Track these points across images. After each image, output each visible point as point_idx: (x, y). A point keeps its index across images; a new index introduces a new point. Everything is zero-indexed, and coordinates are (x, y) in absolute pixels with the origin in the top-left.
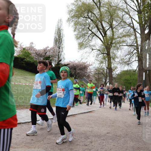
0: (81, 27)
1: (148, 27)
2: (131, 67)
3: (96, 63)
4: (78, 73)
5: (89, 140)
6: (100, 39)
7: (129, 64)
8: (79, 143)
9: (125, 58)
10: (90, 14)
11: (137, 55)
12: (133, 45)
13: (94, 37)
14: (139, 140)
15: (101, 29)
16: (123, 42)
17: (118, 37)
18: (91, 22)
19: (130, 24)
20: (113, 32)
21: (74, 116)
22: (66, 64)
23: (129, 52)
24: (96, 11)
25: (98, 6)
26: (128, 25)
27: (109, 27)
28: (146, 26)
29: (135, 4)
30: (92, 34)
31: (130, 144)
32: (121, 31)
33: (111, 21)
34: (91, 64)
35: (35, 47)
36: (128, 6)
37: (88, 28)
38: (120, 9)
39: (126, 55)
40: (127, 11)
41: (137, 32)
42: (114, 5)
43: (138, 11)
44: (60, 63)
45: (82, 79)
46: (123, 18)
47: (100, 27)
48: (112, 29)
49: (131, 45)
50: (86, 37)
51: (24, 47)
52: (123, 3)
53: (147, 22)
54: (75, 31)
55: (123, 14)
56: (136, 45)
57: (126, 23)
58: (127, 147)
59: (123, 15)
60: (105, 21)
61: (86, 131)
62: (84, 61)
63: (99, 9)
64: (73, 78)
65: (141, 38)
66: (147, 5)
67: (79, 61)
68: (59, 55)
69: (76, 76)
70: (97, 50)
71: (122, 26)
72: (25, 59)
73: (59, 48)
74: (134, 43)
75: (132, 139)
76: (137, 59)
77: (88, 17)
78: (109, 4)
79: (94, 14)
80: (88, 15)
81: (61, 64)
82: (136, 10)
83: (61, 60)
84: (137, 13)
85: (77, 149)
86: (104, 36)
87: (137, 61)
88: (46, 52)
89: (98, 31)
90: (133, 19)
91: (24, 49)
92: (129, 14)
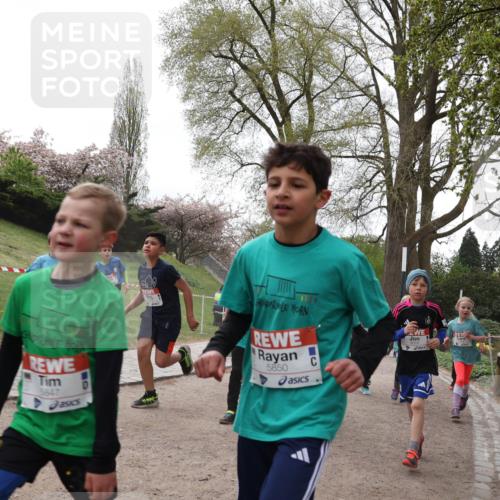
0: (207, 87)
1: (423, 102)
2: (366, 229)
3: (251, 208)
4: (192, 240)
5: (216, 463)
6: (268, 130)
7: (358, 218)
8: (184, 470)
9: (346, 198)
10: (238, 46)
11: (385, 189)
12: (372, 158)
13: (248, 124)
14: (380, 466)
15: (273, 99)
16: (344, 144)
17: (329, 128)
18: (242, 73)
19: (368, 87)
20: (311, 108)
21: (171, 380)
22: (152, 207)
23: (360, 179)
24: (260, 39)
25: (268, 20)
26: (361, 90)
27: (298, 93)
28: (417, 97)
29: (387, 24)
30: (243, 111)
31: (348, 476)
32: (338, 107)
33: (307, 74)
34: (233, 212)
35: (48, 147)
36: (364, 29)
37: (231, 93)
38: (336, 37)
39: (351, 188)
40: (358, 43)
41: (388, 113)
42: (317, 22)
43: (393, 47)
44: (132, 205)
45: (202, 258)
46: (347, 67)
47: (271, 91)
48: (310, 101)
49: (368, 157)
50: (224, 123)
51: (12, 143)
52: (348, 17)
53: (423, 85)
54: (186, 97)
55: (348, 54)
56: (382, 155)
57: (353, 82)
58: (341, 486)
59: (347, 58)
60: (287, 73)
61: (207, 434)
62: (212, 199)
63: (271, 33)
64: (174, 255)
65: (401, 134)
66: (423, 26)
67: (196, 199)
68: (128, 175)
69: (183, 249)
70: (255, 166)
71: (340, 91)
72: (13, 182)
73: (131, 155)
74: (379, 149)
75: (356, 461)
76: (385, 203)
77: (230, 55)
78: (303, 18)
79: (251, 46)
80: (231, 51)
81: (137, 207)
82: (390, 42)
83: (135, 194)
84: (390, 52)
85: (175, 492)
86: (280, 120)
87: (385, 211)
88: (87, 166)
89: (264, 106)
90: (378, 70)
91: (12, 150)
92: (366, 53)
